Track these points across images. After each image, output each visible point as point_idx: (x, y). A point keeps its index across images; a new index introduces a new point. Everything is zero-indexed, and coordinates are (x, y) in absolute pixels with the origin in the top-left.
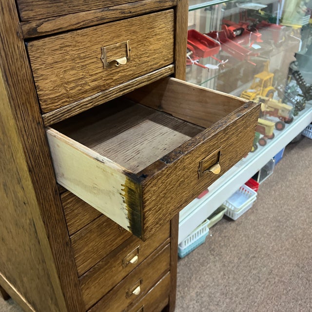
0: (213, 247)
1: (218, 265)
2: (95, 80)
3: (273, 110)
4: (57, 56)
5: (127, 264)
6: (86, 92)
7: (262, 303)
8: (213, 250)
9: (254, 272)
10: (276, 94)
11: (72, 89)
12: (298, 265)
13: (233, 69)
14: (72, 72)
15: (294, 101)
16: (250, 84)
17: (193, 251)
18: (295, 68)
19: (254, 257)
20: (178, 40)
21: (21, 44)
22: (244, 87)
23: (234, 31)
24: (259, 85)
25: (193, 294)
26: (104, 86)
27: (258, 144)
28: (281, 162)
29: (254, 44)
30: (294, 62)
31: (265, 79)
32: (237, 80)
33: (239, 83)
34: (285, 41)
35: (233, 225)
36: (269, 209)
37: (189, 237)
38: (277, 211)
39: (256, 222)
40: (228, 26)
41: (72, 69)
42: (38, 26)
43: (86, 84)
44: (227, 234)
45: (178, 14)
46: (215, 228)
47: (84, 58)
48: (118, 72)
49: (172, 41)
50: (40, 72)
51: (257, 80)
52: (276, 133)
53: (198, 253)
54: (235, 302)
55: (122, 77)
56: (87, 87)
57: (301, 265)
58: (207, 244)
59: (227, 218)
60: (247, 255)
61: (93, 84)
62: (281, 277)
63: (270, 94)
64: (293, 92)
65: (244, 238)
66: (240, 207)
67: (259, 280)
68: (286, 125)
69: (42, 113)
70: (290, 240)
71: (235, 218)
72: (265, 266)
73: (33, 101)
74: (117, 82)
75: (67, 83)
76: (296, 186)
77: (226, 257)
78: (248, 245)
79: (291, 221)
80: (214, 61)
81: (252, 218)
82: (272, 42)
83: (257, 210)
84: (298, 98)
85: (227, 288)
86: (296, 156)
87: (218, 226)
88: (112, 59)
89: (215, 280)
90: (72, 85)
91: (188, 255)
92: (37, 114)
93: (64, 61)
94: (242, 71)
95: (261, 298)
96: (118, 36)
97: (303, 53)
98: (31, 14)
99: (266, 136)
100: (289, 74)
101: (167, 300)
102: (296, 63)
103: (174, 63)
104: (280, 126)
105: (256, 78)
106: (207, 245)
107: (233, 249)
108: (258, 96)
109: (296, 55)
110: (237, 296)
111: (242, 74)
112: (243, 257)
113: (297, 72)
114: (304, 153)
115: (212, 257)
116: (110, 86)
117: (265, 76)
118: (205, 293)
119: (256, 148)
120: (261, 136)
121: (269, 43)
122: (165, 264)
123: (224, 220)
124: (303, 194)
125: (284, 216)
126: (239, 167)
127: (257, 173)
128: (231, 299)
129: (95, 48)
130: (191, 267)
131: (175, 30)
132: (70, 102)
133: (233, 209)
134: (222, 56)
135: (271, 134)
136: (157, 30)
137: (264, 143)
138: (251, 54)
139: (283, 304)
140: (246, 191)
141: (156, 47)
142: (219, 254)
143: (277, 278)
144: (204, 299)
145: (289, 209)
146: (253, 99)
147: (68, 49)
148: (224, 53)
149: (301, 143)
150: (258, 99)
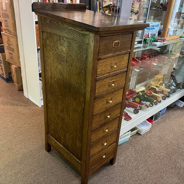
0: (131, 143)
1: (133, 150)
2: (108, 71)
3: (161, 91)
5: (104, 131)
7: (151, 165)
9: (148, 154)
10: (164, 85)
12: (167, 154)
13: (145, 72)
14: (104, 68)
15: (171, 88)
16: (153, 79)
18: (174, 74)
19: (149, 149)
20: (129, 62)
21: (97, 61)
22: (150, 80)
23: (147, 57)
24: (156, 80)
26: (110, 72)
27: (153, 103)
28: (164, 115)
29: (155, 63)
30: (173, 72)
31: (159, 78)
32: (147, 77)
33: (148, 79)
34: (167, 63)
35: (141, 136)
36: (157, 132)
37: (122, 136)
38: (160, 133)
39: (150, 136)
40: (145, 55)
42: (101, 57)
43: (106, 71)
44: (138, 140)
46: (133, 137)
47: (107, 65)
48: (113, 69)
50: (98, 67)
51: (156, 78)
52: (162, 101)
53: (125, 145)
54: (139, 163)
55: (114, 70)
56: (106, 72)
57: (168, 154)
58: (129, 142)
59: (138, 134)
60: (146, 148)
61: (107, 72)
62: (159, 157)
63: (161, 84)
64: (171, 84)
65: (145, 142)
66: (145, 129)
67: (150, 157)
68: (167, 98)
69: (96, 77)
70: (165, 145)
71: (142, 134)
72: (153, 152)
73: (95, 74)
74: (113, 72)
75: (102, 71)
76: (170, 125)
77: (137, 148)
78: (146, 144)
79: (166, 138)
80: (138, 68)
81: (149, 135)
82: (162, 63)
83: (151, 132)
84: (173, 87)
85: (137, 158)
86: (172, 113)
87: (134, 136)
88: (113, 66)
89: (132, 155)
93: (103, 65)
94: (149, 73)
95: (150, 163)
96: (115, 60)
97: (177, 68)
98: (100, 55)
99: (157, 101)
100: (171, 77)
101: (113, 156)
102: (174, 73)
103: (127, 68)
104: (164, 98)
105: (155, 77)
107: (140, 145)
108: (155, 85)
109: (174, 69)
110: (140, 161)
111: (149, 75)
112: (144, 148)
113: (174, 76)
114: (175, 112)
115: (131, 147)
117: (160, 76)
118: (127, 159)
119: (153, 105)
120: (155, 101)
121: (161, 63)
122: (115, 138)
123: (137, 134)
124: (173, 128)
125: (163, 136)
126: (145, 112)
127: (153, 116)
129: (110, 63)
130: (122, 149)
131: (129, 59)
132: (102, 75)
133: (141, 129)
134: (141, 67)
135: (159, 100)
136: (124, 59)
137: (156, 104)
138: (152, 67)
139: (159, 166)
140: (147, 123)
141: (123, 63)
142: (134, 146)
143: (157, 157)
144: (127, 161)
145: (166, 133)
146: (153, 86)
147: (105, 63)
148: (142, 66)
149: (174, 108)
150: (155, 86)
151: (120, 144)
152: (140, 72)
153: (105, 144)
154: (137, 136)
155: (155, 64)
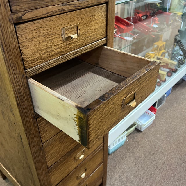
0: (129, 148)
1: (132, 158)
2: (58, 49)
3: (165, 64)
4: (35, 34)
5: (77, 160)
6: (52, 56)
7: (159, 182)
8: (129, 149)
9: (154, 163)
10: (167, 54)
11: (44, 54)
12: (180, 159)
14: (45, 43)
15: (178, 59)
16: (151, 49)
17: (117, 150)
18: (178, 39)
19: (154, 154)
20: (109, 23)
21: (12, 27)
22: (147, 50)
23: (142, 16)
25: (117, 176)
26: (63, 52)
28: (170, 96)
30: (177, 35)
32: (143, 46)
33: (144, 48)
34: (173, 23)
35: (141, 134)
36: (162, 124)
37: (114, 142)
38: (167, 126)
39: (155, 132)
40: (138, 13)
41: (44, 41)
42: (23, 15)
43: (52, 51)
44: (137, 140)
45: (109, 7)
46: (130, 136)
47: (51, 34)
48: (72, 43)
49: (105, 23)
50: (24, 44)
51: (155, 46)
52: (167, 78)
53: (120, 152)
54: (142, 181)
55: (74, 46)
56: (53, 53)
57: (182, 159)
59: (137, 130)
60: (150, 153)
61: (57, 51)
62: (170, 166)
63: (163, 54)
64: (177, 54)
65: (147, 142)
66: (145, 123)
67: (157, 168)
68: (173, 73)
69: (25, 69)
70: (176, 144)
71: (142, 130)
72: (160, 160)
73: (20, 62)
75: (41, 50)
77: (136, 154)
78: (150, 146)
79: (176, 132)
80: (130, 35)
81: (153, 130)
82: (165, 23)
83: (155, 125)
84: (180, 57)
85: (138, 173)
86: (179, 92)
87: (132, 135)
88: (68, 35)
89: (130, 168)
90: (44, 52)
91: (114, 152)
92: (22, 70)
93: (38, 37)
94: (146, 41)
95: (158, 179)
96: (72, 21)
97: (183, 29)
98: (18, 8)
99: (161, 80)
100: (175, 42)
101: (101, 180)
102: (179, 36)
103: (106, 37)
104: (169, 74)
106: (125, 147)
107: (141, 149)
108: (156, 56)
109: (179, 31)
110: (143, 178)
111: (146, 43)
112: (147, 154)
113: (180, 41)
114: (184, 90)
115: (128, 154)
116: (67, 52)
117: (160, 44)
118: (124, 176)
120: (158, 80)
122: (100, 159)
123: (136, 131)
124: (183, 115)
125: (172, 129)
127: (156, 103)
128: (140, 179)
129: (58, 28)
130: (116, 160)
131: (107, 17)
132: (42, 62)
133: (141, 124)
134: (135, 33)
135: (164, 79)
136: (96, 17)
137: (160, 85)
138: (152, 31)
139: (172, 183)
140: (149, 113)
141: (95, 27)
142: (133, 152)
143: (168, 167)
144: (123, 179)
145: (175, 125)
146: (153, 58)
147: (41, 29)
148: (136, 30)
149: (182, 84)
150: (156, 58)
151: (112, 151)
152: (133, 40)
153: (83, 175)
154: (136, 134)
155: (155, 26)
